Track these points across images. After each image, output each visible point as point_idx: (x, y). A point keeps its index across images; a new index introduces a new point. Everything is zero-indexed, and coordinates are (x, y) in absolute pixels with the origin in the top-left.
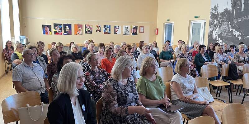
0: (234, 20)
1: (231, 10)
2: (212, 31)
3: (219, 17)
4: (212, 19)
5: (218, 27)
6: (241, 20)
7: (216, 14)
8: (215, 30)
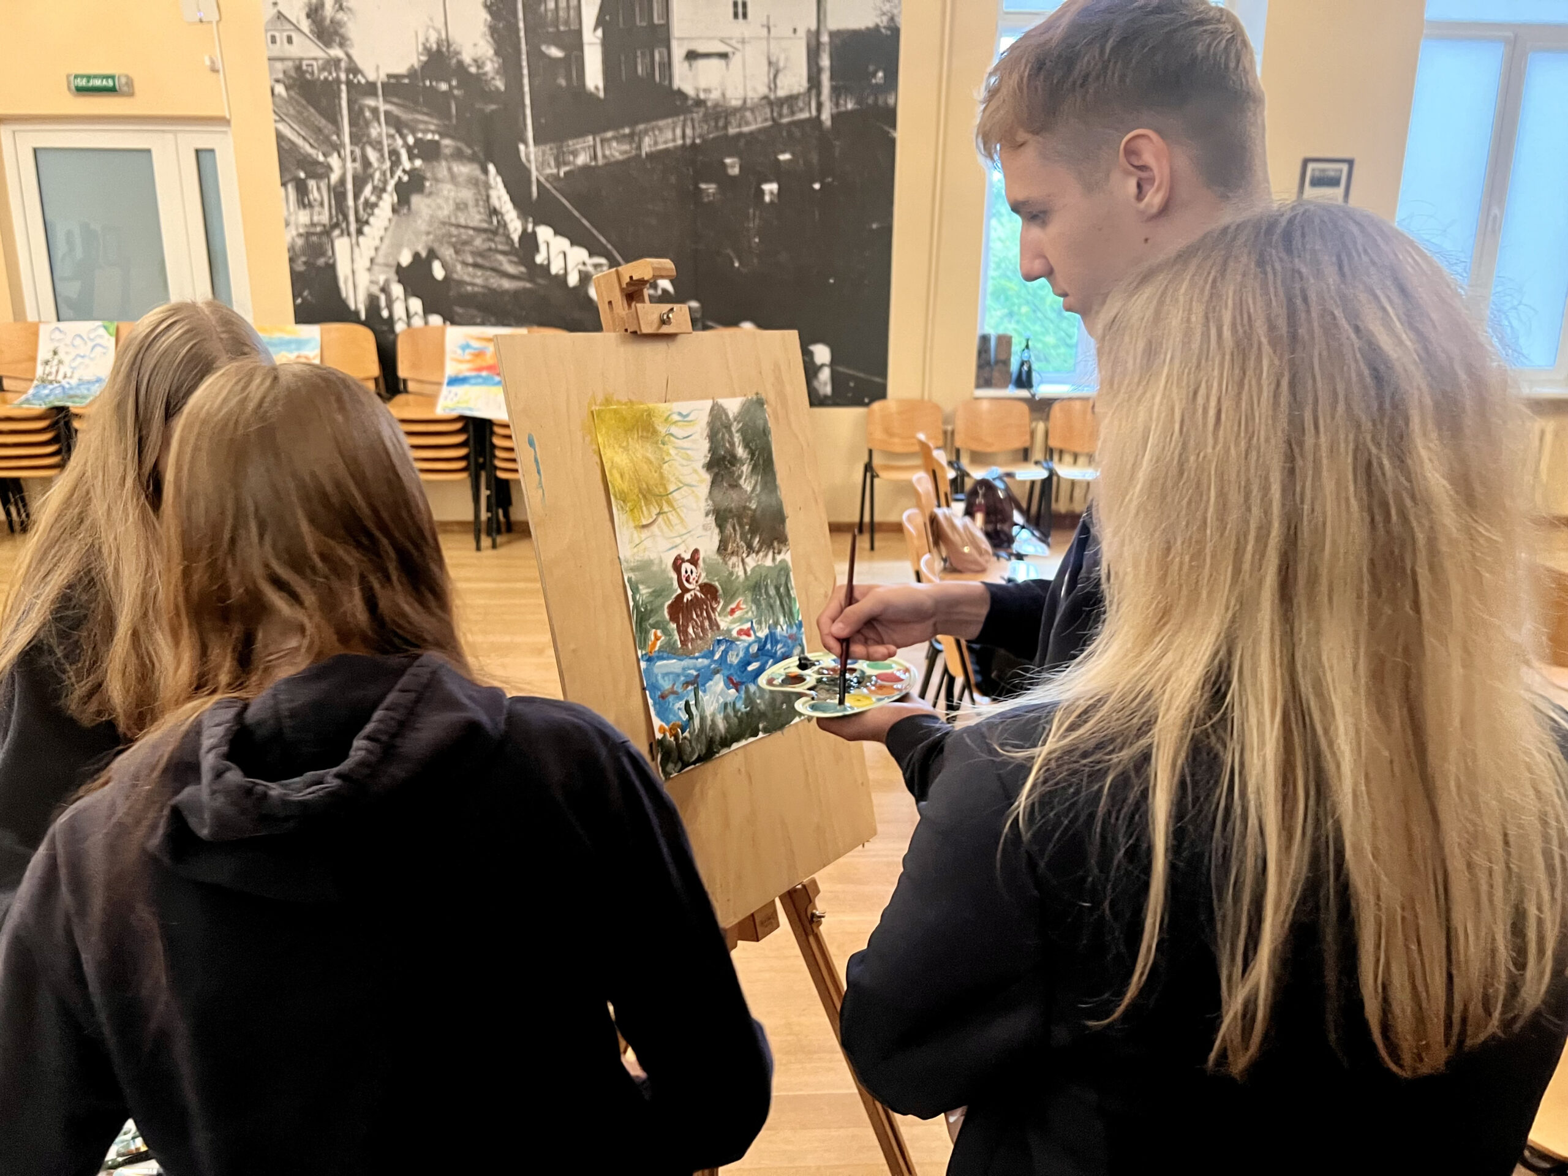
0: (530, 152)
1: (489, 67)
2: (327, 232)
3: (375, 111)
4: (305, 122)
5: (380, 198)
6: (595, 157)
7: (338, 81)
8: (353, 227)
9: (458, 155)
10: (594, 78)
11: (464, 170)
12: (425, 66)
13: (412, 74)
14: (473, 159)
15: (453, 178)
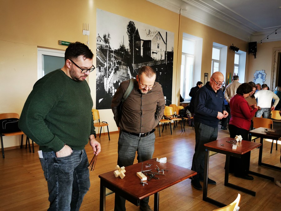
1: (129, 50)
2: (103, 77)
3: (112, 55)
4: (101, 56)
5: (112, 71)
6: (141, 67)
7: (107, 50)
8: (107, 76)
9: (124, 65)
10: (142, 54)
11: (125, 67)
12: (120, 49)
13: (118, 50)
14: (126, 65)
15: (123, 68)
